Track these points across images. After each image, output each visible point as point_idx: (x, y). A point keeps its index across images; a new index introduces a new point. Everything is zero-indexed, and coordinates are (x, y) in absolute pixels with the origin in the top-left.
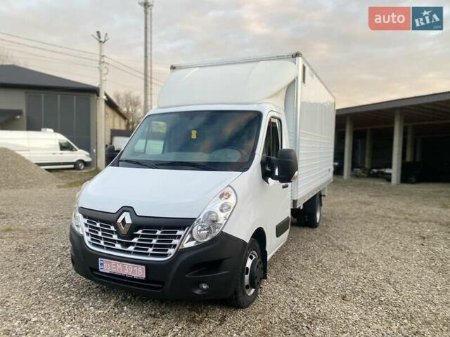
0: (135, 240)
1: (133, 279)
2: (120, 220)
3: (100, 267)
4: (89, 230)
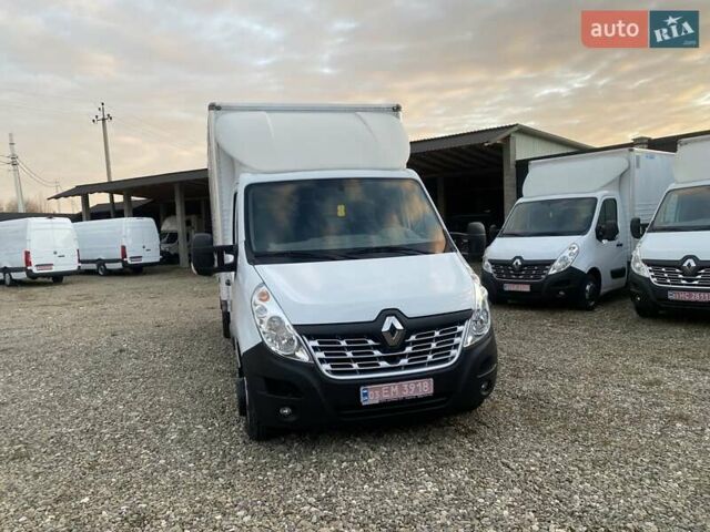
0: (409, 349)
1: (417, 399)
2: (386, 328)
3: (362, 399)
4: (326, 354)
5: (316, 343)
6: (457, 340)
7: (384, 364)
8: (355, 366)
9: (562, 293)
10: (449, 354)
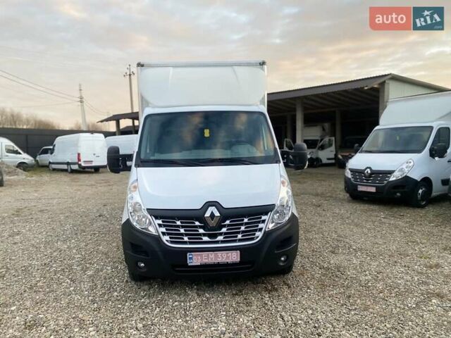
0: (224, 230)
1: (227, 264)
2: (208, 214)
3: (188, 261)
4: (166, 229)
5: (160, 222)
6: (261, 226)
7: (206, 239)
8: (186, 239)
9: (398, 194)
10: (254, 234)
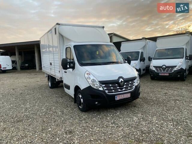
0: (125, 86)
1: (127, 98)
2: (120, 81)
5: (104, 85)
6: (134, 84)
7: (119, 90)
10: (132, 87)
